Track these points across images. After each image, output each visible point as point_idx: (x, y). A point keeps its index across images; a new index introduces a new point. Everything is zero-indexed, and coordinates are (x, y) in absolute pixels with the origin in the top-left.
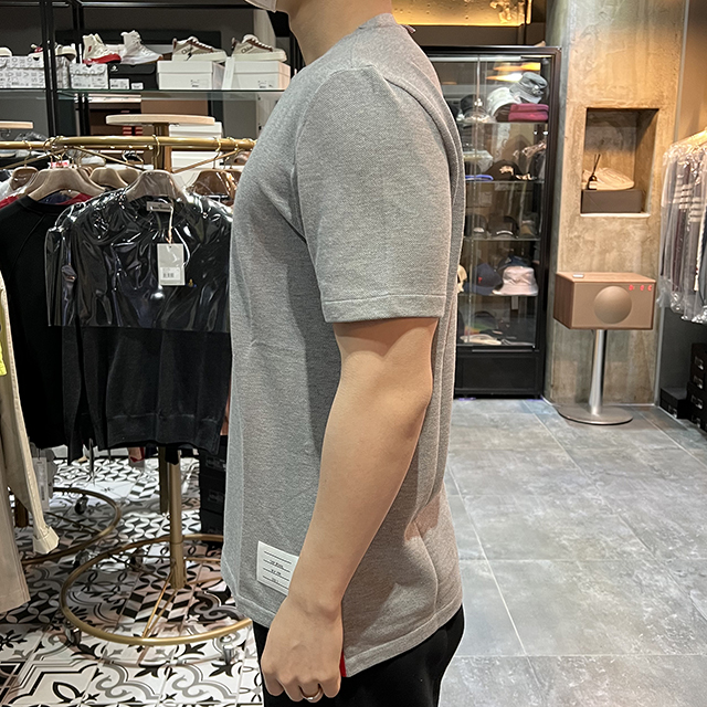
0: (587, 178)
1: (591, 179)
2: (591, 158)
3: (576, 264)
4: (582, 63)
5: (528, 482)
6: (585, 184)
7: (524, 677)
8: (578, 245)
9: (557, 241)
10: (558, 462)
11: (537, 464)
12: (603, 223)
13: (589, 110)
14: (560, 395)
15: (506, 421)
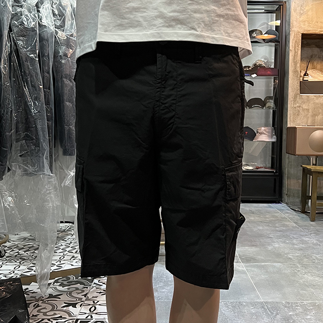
0: (302, 75)
1: (305, 75)
3: (298, 122)
6: (302, 78)
8: (299, 111)
9: (287, 110)
10: (288, 226)
11: (276, 227)
12: (313, 99)
13: (303, 35)
14: (291, 200)
15: (259, 211)
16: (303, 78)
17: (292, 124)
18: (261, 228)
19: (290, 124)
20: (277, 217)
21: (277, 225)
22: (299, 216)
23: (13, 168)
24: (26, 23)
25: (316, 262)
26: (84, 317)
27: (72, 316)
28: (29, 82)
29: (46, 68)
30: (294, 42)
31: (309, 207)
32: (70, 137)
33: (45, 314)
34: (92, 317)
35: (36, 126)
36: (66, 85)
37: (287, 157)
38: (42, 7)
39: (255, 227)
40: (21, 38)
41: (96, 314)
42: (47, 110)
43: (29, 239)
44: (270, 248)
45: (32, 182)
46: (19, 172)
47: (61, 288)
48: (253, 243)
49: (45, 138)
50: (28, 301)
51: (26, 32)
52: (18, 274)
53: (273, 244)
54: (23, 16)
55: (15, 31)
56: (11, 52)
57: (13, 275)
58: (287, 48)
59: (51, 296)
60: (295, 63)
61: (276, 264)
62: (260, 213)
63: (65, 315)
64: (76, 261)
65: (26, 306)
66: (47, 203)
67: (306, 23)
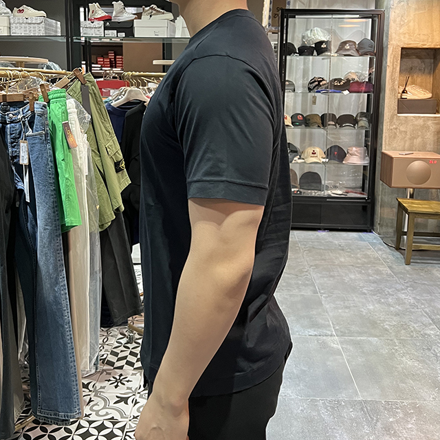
0: (401, 91)
2: (404, 78)
3: (394, 145)
4: (398, 20)
5: (364, 287)
7: (360, 414)
8: (396, 134)
9: (382, 131)
10: (383, 274)
11: (369, 275)
12: (412, 120)
13: (403, 49)
14: (384, 230)
15: (349, 246)
16: (401, 95)
19: (385, 149)
20: (369, 257)
22: (393, 255)
31: (403, 242)
48: (346, 304)
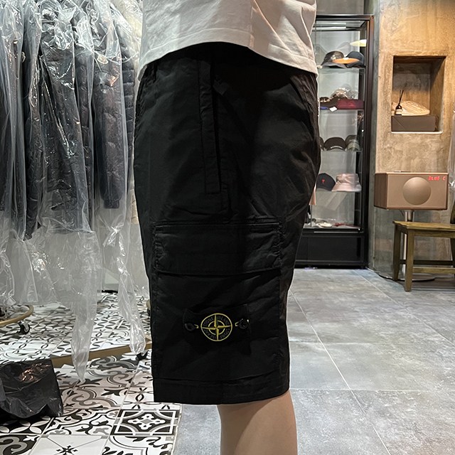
5: (355, 307)
6: (393, 112)
7: (348, 401)
8: (390, 154)
9: (375, 151)
10: (378, 298)
11: (362, 298)
12: (408, 138)
13: (395, 57)
14: (380, 265)
15: (340, 278)
16: (396, 112)
17: (381, 169)
18: (343, 300)
19: (379, 170)
20: (362, 286)
21: (363, 296)
22: (390, 285)
23: (44, 224)
24: (59, 44)
25: (415, 341)
26: (130, 407)
27: (115, 406)
28: (64, 117)
29: (84, 100)
30: (384, 67)
31: (402, 274)
32: (113, 186)
33: (82, 403)
34: (139, 407)
35: (72, 172)
36: (108, 120)
37: (375, 211)
38: (78, 24)
39: (335, 298)
40: (53, 63)
41: (144, 403)
42: (85, 152)
43: (58, 312)
44: (356, 324)
45: (67, 241)
46: (51, 228)
47: (99, 372)
48: (334, 319)
49: (83, 186)
50: (61, 387)
51: (60, 56)
52: (46, 354)
53: (359, 319)
54: (56, 36)
55: (46, 54)
56: (41, 80)
57: (40, 355)
58: (375, 74)
59: (88, 381)
60: (386, 93)
61: (365, 344)
62: (340, 281)
63: (107, 405)
64: (116, 338)
65: (59, 394)
66: (85, 267)
67: (399, 42)
